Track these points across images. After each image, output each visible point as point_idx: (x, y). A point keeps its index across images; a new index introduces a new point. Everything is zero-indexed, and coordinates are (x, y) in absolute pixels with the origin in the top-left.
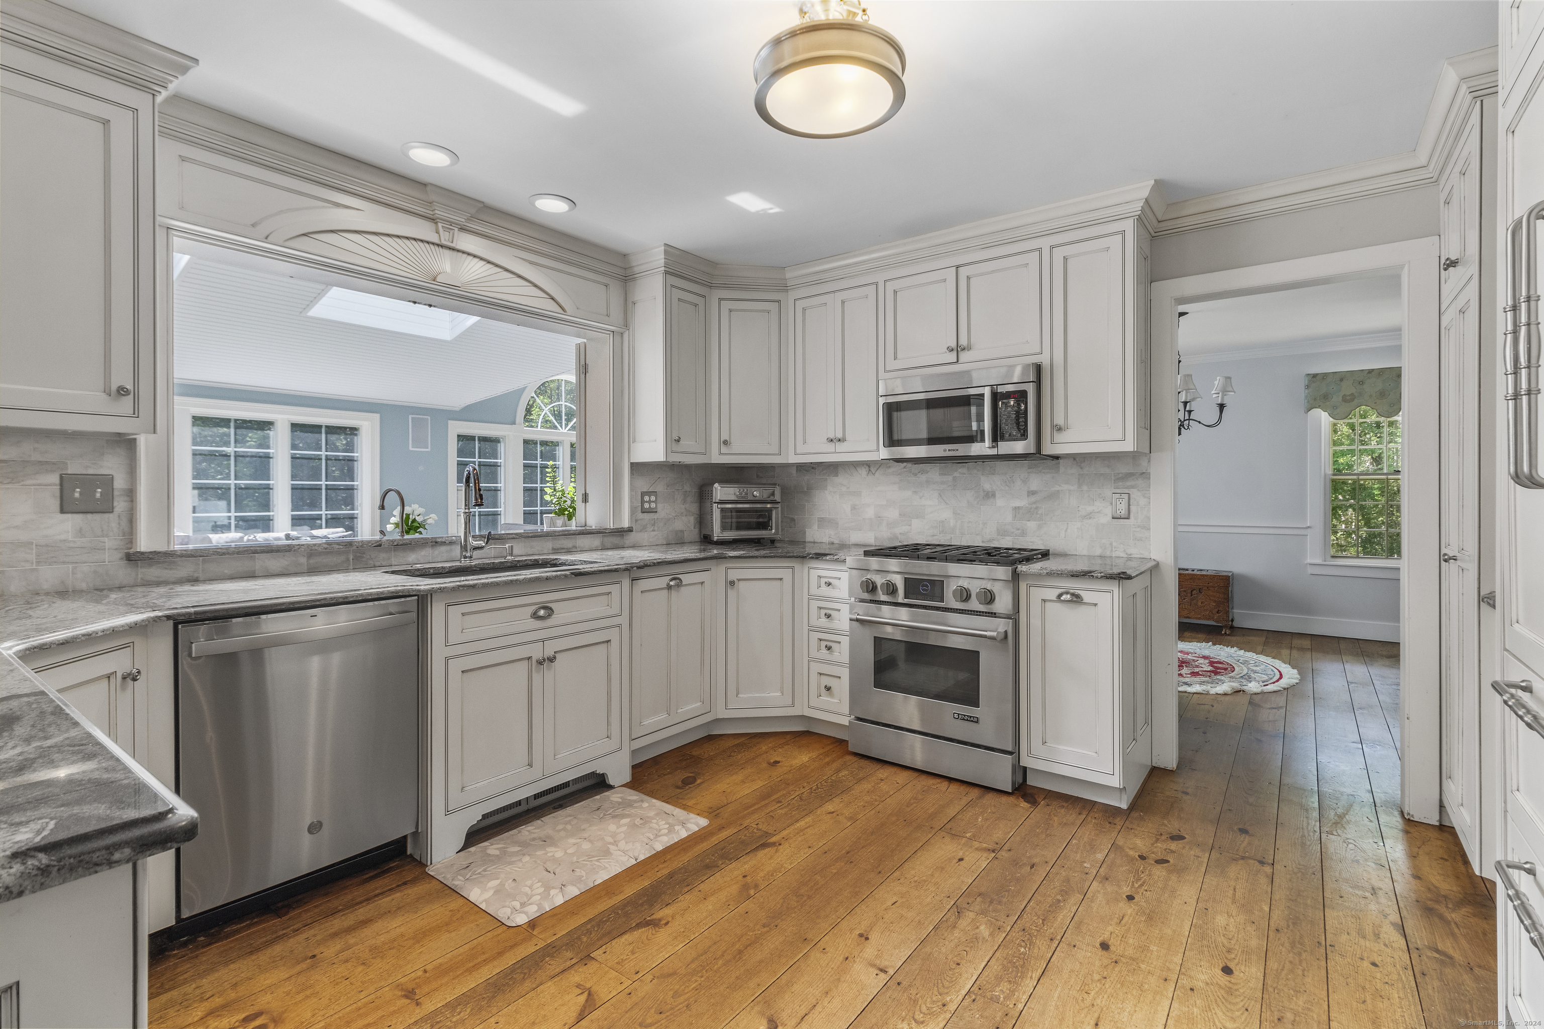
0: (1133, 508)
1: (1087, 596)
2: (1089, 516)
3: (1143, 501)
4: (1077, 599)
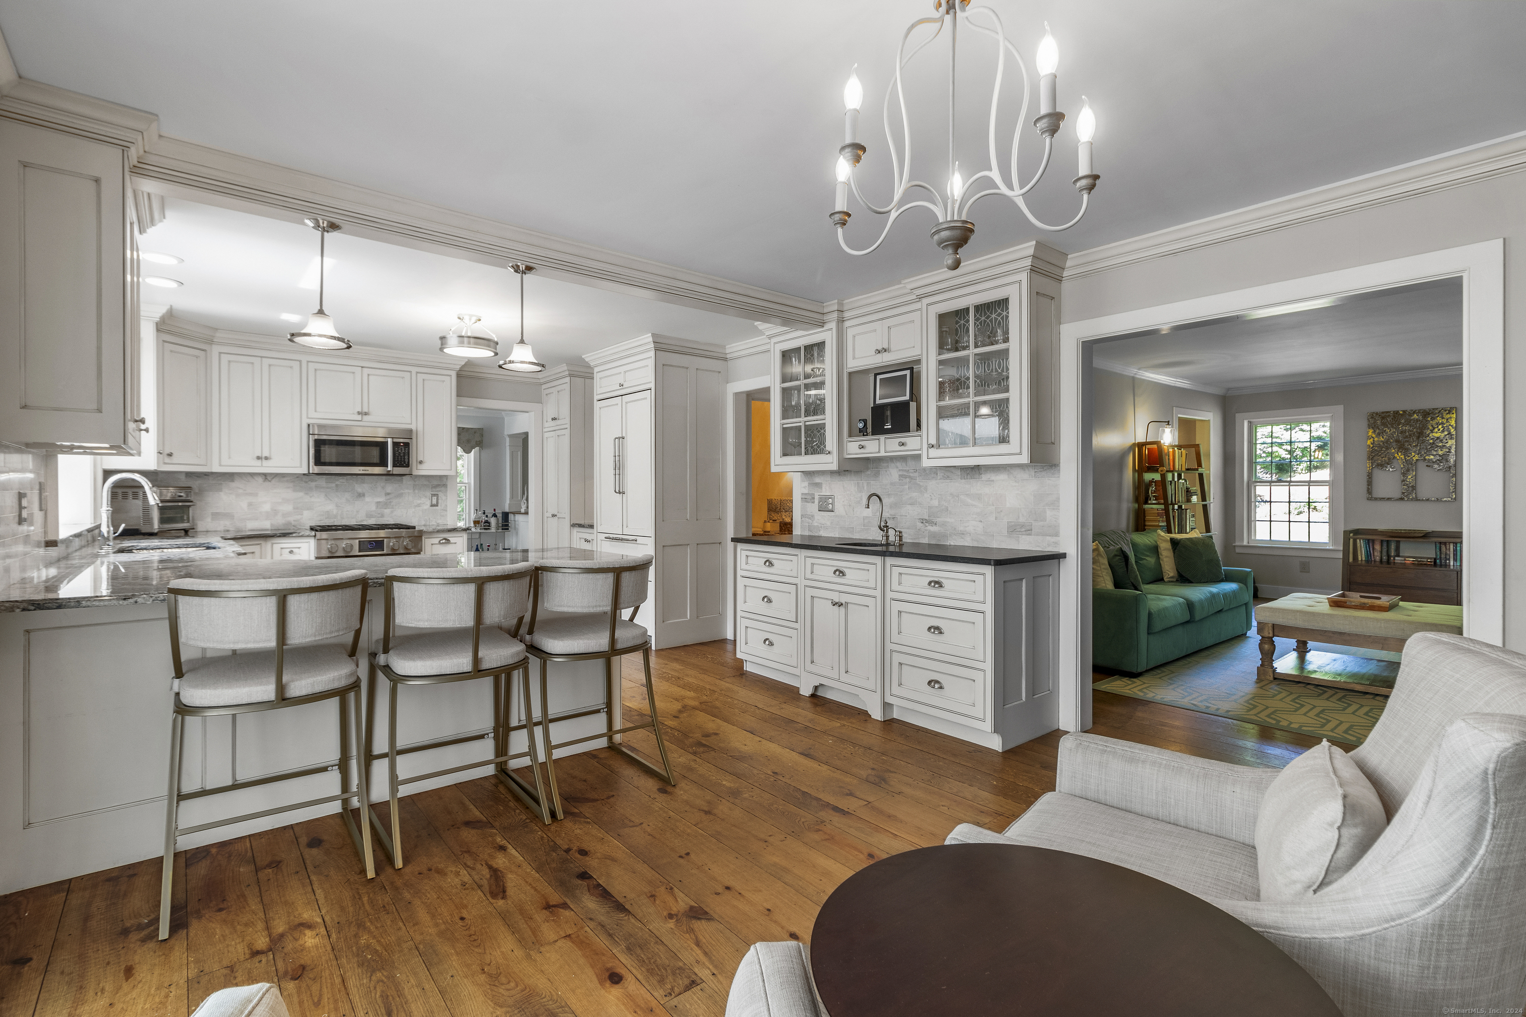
0: (440, 501)
1: (452, 540)
2: (419, 505)
3: (444, 498)
4: (448, 541)
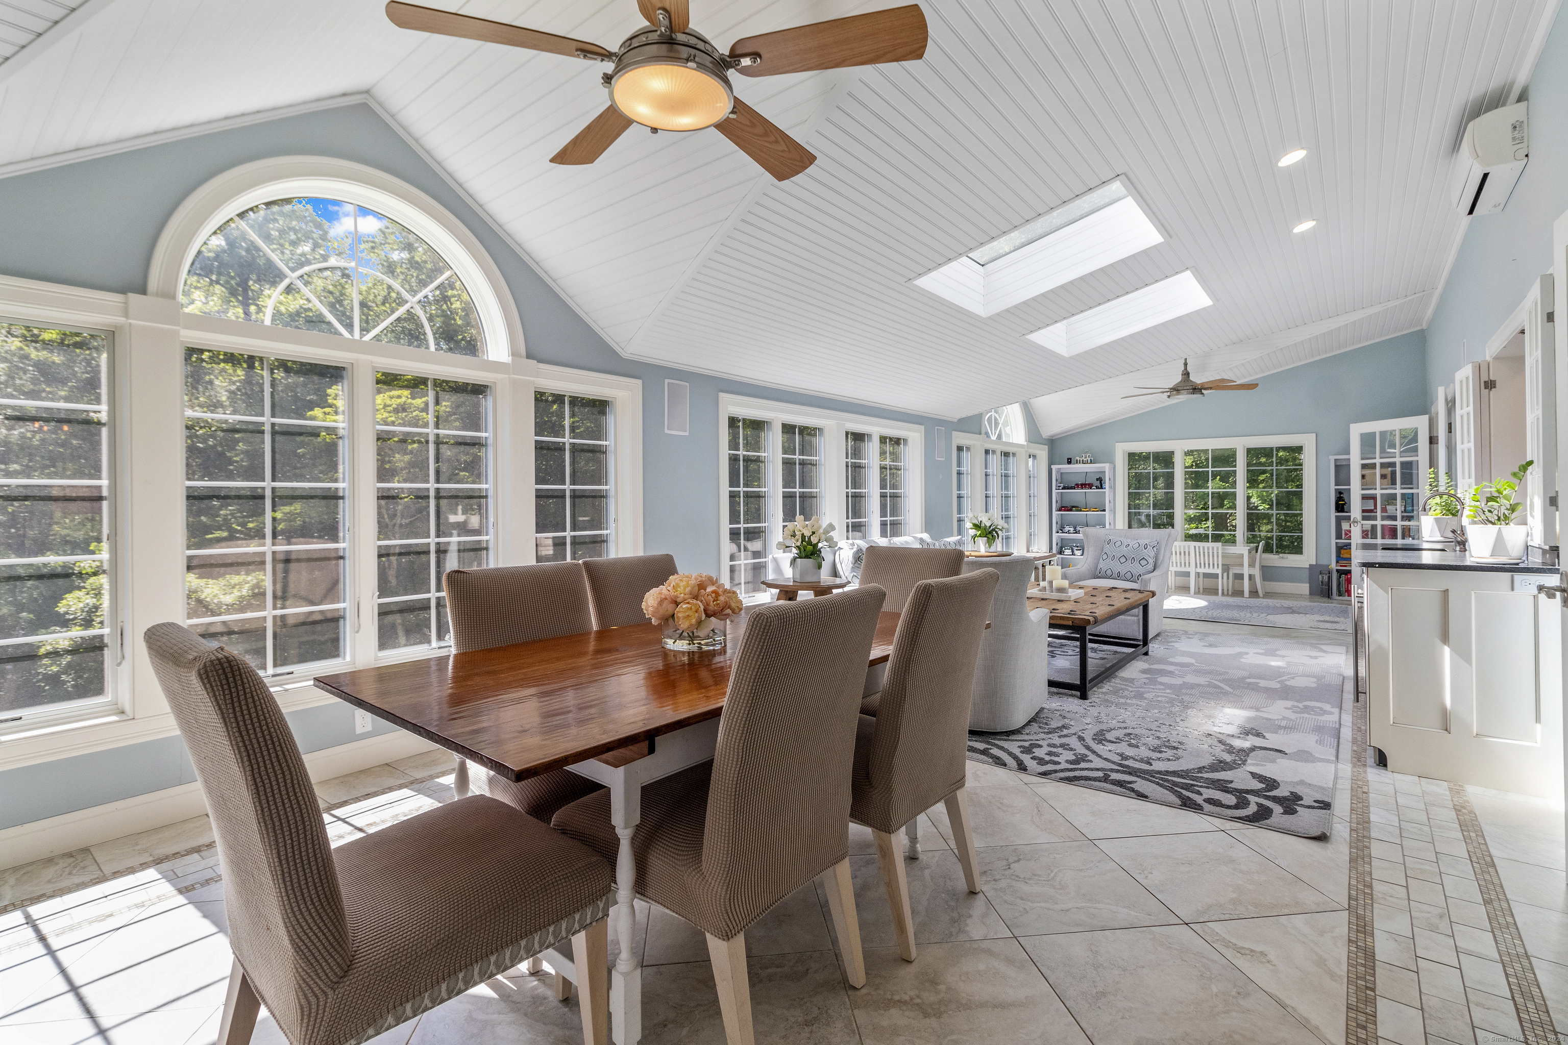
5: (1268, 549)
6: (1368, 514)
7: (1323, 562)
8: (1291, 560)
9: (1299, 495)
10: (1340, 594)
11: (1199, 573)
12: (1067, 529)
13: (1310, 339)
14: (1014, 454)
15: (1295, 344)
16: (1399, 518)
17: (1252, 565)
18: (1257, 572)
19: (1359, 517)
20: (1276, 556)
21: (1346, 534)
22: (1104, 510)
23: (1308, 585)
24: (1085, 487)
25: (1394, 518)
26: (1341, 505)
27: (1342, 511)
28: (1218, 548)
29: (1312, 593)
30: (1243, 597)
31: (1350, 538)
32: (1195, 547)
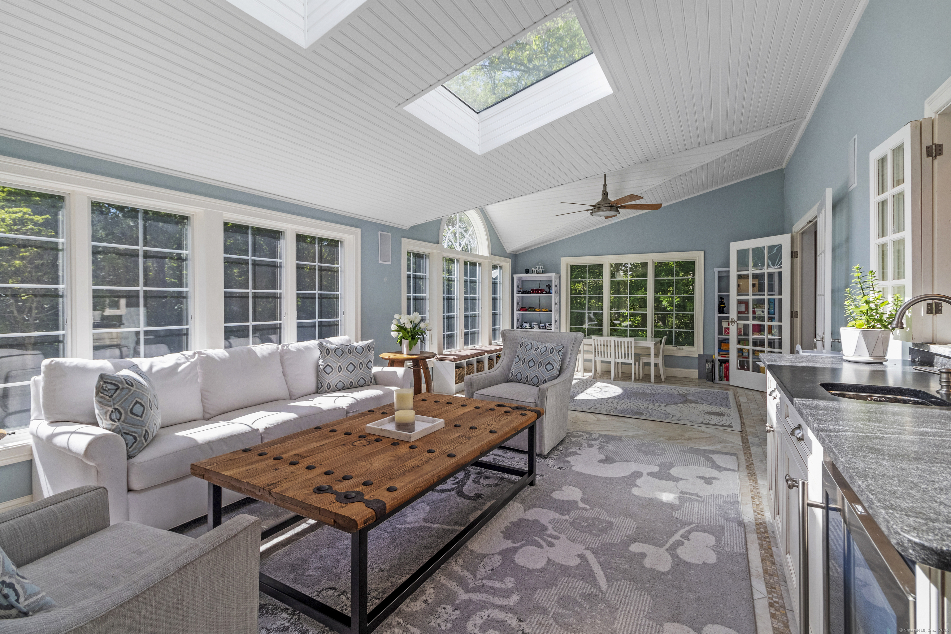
5: (669, 342)
6: (742, 315)
7: (708, 353)
8: (686, 351)
9: (691, 300)
10: (721, 379)
11: (618, 363)
12: (525, 325)
13: (702, 166)
14: (480, 264)
15: (691, 171)
16: (766, 319)
17: (656, 355)
18: (660, 361)
19: (735, 318)
20: (675, 348)
21: (725, 331)
22: (551, 311)
23: (697, 371)
24: (538, 292)
25: (762, 319)
26: (722, 308)
27: (723, 313)
28: (631, 342)
29: (700, 377)
30: (650, 382)
31: (728, 334)
32: (615, 341)
